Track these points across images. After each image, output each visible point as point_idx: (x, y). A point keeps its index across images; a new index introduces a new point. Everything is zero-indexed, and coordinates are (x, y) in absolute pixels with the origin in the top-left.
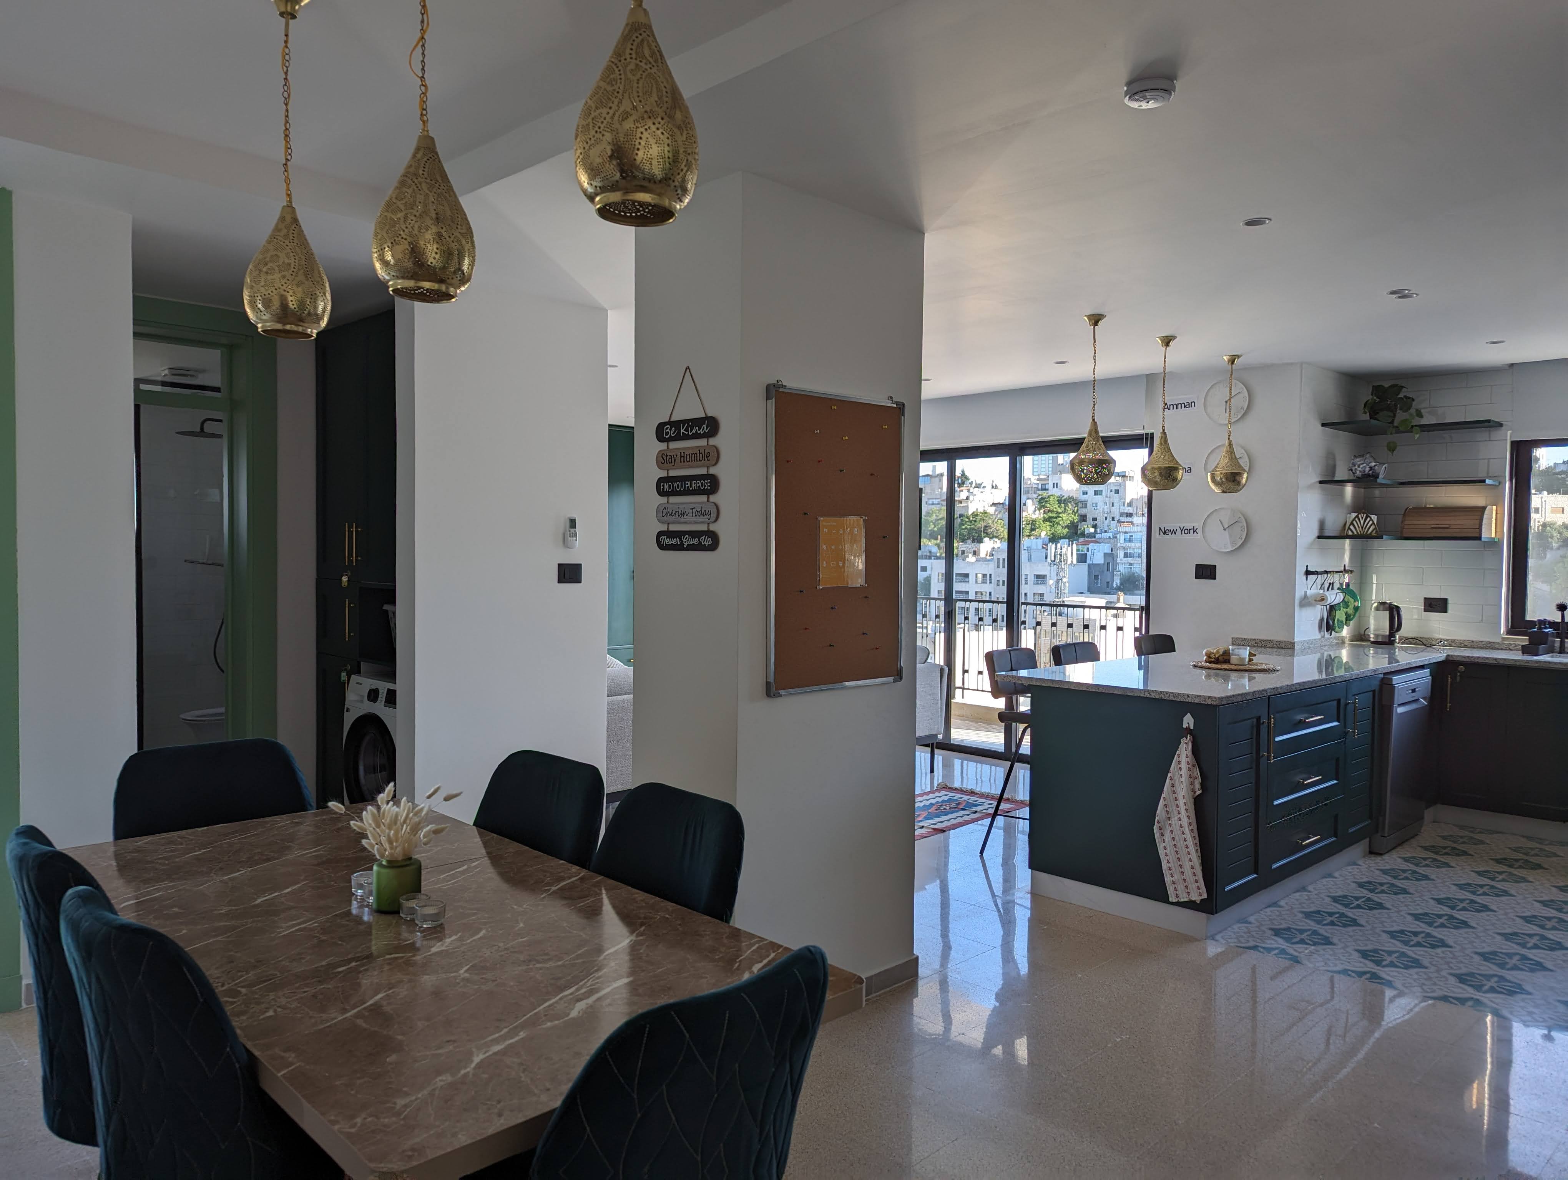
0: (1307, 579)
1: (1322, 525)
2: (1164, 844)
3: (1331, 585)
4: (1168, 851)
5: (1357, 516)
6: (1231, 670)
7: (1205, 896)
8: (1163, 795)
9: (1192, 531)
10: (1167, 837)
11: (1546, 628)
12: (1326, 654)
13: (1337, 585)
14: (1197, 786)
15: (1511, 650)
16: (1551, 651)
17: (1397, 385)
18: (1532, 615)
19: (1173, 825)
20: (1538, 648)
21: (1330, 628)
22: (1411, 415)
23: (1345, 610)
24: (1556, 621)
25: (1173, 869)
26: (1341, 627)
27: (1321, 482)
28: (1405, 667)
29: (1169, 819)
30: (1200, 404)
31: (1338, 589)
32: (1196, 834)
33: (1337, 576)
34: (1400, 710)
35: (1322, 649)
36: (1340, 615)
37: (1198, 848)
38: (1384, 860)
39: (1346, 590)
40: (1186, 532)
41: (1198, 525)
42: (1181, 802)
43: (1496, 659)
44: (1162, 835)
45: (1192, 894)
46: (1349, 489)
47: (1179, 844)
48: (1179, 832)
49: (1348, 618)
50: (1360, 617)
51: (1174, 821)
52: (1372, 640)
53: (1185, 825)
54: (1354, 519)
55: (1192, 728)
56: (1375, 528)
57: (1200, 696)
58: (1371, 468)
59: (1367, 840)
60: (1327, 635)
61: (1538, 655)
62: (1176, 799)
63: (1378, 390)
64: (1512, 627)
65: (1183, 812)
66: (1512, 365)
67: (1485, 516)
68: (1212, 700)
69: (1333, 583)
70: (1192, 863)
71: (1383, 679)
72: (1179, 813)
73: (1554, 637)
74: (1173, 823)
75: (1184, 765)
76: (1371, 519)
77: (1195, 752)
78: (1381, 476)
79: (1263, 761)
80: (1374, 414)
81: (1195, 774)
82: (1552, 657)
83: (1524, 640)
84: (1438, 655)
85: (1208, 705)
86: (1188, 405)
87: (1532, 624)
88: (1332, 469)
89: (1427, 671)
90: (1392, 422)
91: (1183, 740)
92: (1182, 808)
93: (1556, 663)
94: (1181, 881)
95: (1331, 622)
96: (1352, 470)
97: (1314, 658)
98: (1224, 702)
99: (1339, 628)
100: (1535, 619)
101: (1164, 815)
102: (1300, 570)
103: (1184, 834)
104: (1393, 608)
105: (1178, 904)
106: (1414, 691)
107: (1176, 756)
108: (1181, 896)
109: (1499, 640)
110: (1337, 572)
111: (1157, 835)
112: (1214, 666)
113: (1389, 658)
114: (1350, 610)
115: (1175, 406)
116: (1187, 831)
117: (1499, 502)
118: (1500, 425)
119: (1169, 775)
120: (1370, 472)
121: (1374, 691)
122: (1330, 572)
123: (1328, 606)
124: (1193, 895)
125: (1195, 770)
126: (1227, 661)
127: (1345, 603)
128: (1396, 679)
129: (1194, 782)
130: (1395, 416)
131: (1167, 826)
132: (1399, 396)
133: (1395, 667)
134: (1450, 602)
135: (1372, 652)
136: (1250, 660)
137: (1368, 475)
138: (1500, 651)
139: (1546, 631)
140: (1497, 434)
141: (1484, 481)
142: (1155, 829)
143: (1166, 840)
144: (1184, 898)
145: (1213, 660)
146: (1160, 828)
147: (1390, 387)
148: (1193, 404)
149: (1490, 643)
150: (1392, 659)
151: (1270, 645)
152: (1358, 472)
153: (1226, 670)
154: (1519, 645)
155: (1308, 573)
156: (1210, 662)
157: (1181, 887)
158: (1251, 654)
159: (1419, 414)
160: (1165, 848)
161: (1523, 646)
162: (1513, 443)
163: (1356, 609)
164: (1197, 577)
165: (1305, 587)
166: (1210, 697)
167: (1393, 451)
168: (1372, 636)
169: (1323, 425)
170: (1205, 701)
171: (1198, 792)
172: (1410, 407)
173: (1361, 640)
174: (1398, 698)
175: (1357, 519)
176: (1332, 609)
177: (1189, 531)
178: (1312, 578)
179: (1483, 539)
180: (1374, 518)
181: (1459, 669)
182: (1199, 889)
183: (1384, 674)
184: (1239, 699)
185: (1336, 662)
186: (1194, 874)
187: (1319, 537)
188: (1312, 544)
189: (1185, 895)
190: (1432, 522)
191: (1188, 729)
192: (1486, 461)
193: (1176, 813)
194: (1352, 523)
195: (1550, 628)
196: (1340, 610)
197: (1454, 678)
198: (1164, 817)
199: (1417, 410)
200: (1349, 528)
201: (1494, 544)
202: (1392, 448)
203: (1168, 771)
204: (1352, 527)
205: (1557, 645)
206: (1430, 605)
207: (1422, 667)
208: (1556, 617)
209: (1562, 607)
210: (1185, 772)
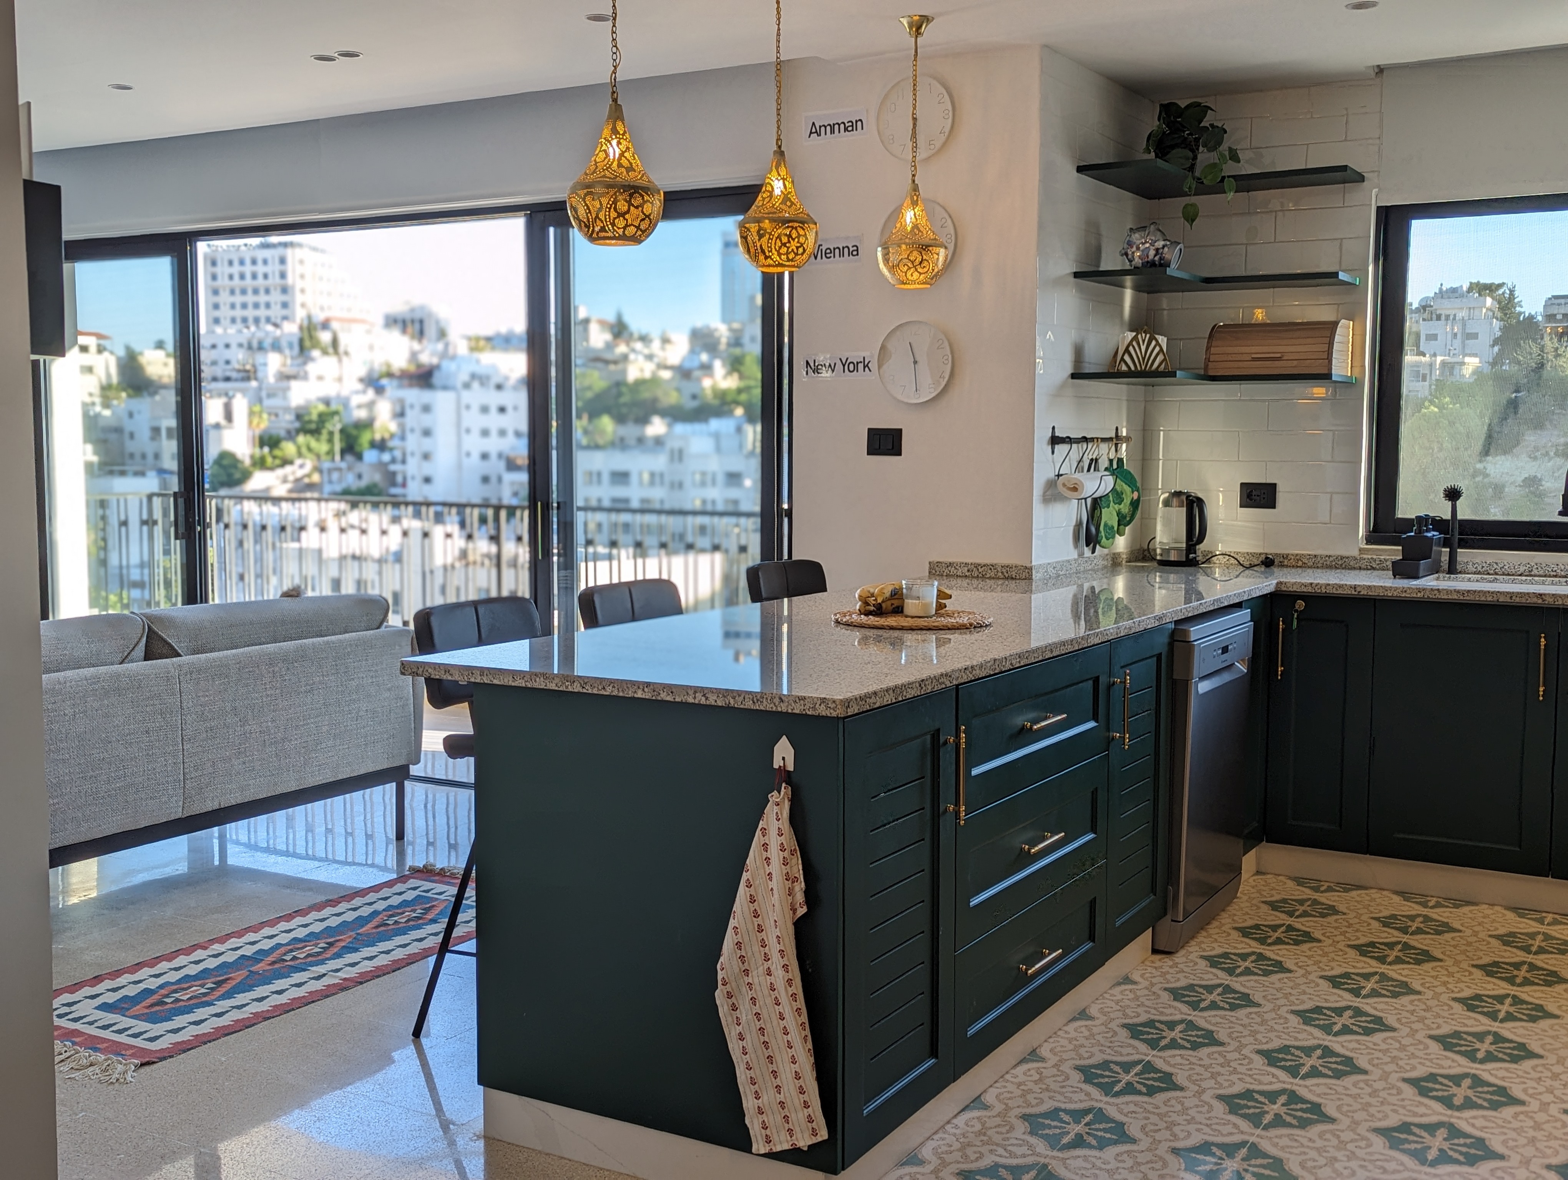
0: (1053, 453)
1: (1079, 353)
2: (739, 1029)
3: (1094, 462)
4: (748, 1043)
5: (1135, 338)
6: (902, 629)
7: (823, 1135)
8: (732, 923)
9: (861, 366)
10: (745, 1012)
11: (1428, 531)
12: (1086, 586)
13: (1104, 463)
14: (800, 897)
15: (1373, 569)
16: (1435, 570)
17: (1198, 105)
19: (756, 986)
20: (1419, 564)
21: (1092, 540)
22: (1222, 155)
23: (1116, 506)
24: (1444, 518)
25: (760, 1080)
26: (1111, 536)
27: (1077, 275)
28: (1212, 608)
29: (746, 972)
30: (870, 123)
31: (1106, 469)
32: (801, 1003)
33: (1104, 447)
34: (1204, 687)
35: (1079, 578)
36: (1109, 516)
37: (808, 1032)
38: (1176, 965)
39: (1117, 469)
40: (851, 366)
41: (871, 353)
42: (771, 936)
43: (1355, 587)
44: (734, 1008)
45: (797, 1133)
47: (769, 1025)
48: (769, 1001)
49: (1123, 521)
50: (1142, 518)
51: (757, 977)
52: (1158, 558)
53: (780, 984)
54: (1130, 344)
55: (790, 767)
56: (1165, 359)
57: (804, 698)
58: (1157, 250)
59: (1149, 932)
60: (1087, 551)
61: (1416, 577)
62: (760, 930)
63: (1168, 111)
64: (1375, 530)
65: (775, 956)
66: (1380, 70)
67: (1337, 338)
68: (827, 707)
69: (1096, 460)
70: (796, 1067)
71: (1173, 632)
72: (767, 959)
73: (1439, 545)
74: (756, 981)
75: (775, 853)
76: (1158, 343)
77: (797, 820)
78: (1173, 266)
79: (946, 824)
81: (795, 869)
82: (1438, 579)
83: (1394, 552)
85: (819, 717)
86: (851, 126)
87: (1408, 524)
88: (1096, 253)
89: (1245, 614)
90: (1192, 168)
91: (774, 797)
92: (774, 948)
93: (1448, 592)
94: (776, 1107)
95: (1093, 529)
96: (1126, 254)
97: (1065, 595)
98: (854, 709)
99: (1108, 539)
100: (1414, 517)
101: (736, 965)
102: (1042, 436)
103: (778, 1004)
104: (1192, 502)
105: (771, 1155)
106: (1225, 650)
107: (758, 832)
108: (775, 1138)
109: (1355, 553)
110: (1104, 440)
111: (723, 1011)
112: (872, 620)
113: (1187, 592)
114: (1125, 508)
115: (828, 128)
116: (784, 999)
117: (1354, 314)
118: (1360, 178)
119: (745, 876)
120: (1157, 258)
121: (1159, 657)
122: (1092, 439)
123: (1089, 501)
124: (799, 1135)
125: (794, 861)
126: (898, 610)
127: (1117, 495)
128: (1195, 631)
129: (793, 887)
130: (1195, 158)
131: (744, 989)
132: (1202, 125)
133: (1195, 607)
134: (1279, 488)
135: (1158, 579)
136: (940, 606)
137: (1152, 264)
138: (1357, 572)
139: (1429, 535)
140: (1355, 195)
141: (1335, 275)
142: (719, 995)
143: (743, 1020)
144: (782, 1144)
145: (872, 608)
146: (729, 995)
147: (1188, 107)
148: (859, 123)
149: (1342, 558)
150: (1192, 593)
151: (993, 575)
152: (1137, 259)
153: (892, 628)
154: (1386, 560)
155: (1055, 440)
156: (867, 613)
157: (774, 1119)
158: (941, 595)
159: (1234, 157)
160: (741, 1037)
161: (1394, 563)
162: (1379, 209)
163: (1135, 504)
164: (870, 453)
165: (1051, 467)
166: (823, 700)
167: (1193, 221)
168: (1158, 551)
169: (1080, 169)
170: (814, 708)
171: (802, 911)
172: (1220, 143)
173: (1144, 559)
174: (1199, 667)
175: (1134, 343)
176: (1097, 504)
177: (856, 368)
178: (1061, 449)
179: (1334, 379)
180: (1163, 340)
181: (1297, 607)
182: (811, 1121)
183: (1177, 622)
184: (889, 699)
185: (1103, 598)
186: (802, 1091)
187: (1074, 376)
188: (1063, 386)
189: (784, 1135)
190: (1254, 349)
191: (783, 770)
192: (1338, 243)
193: (760, 959)
194: (1127, 351)
195: (1434, 530)
196: (1108, 507)
197: (1288, 623)
198: (737, 970)
199: (1230, 149)
200: (1122, 359)
201: (1350, 385)
202: (1190, 216)
203: (741, 866)
204: (1127, 358)
205: (1445, 558)
206: (1249, 496)
207: (1238, 606)
208: (1443, 511)
209: (1453, 494)
210: (775, 866)
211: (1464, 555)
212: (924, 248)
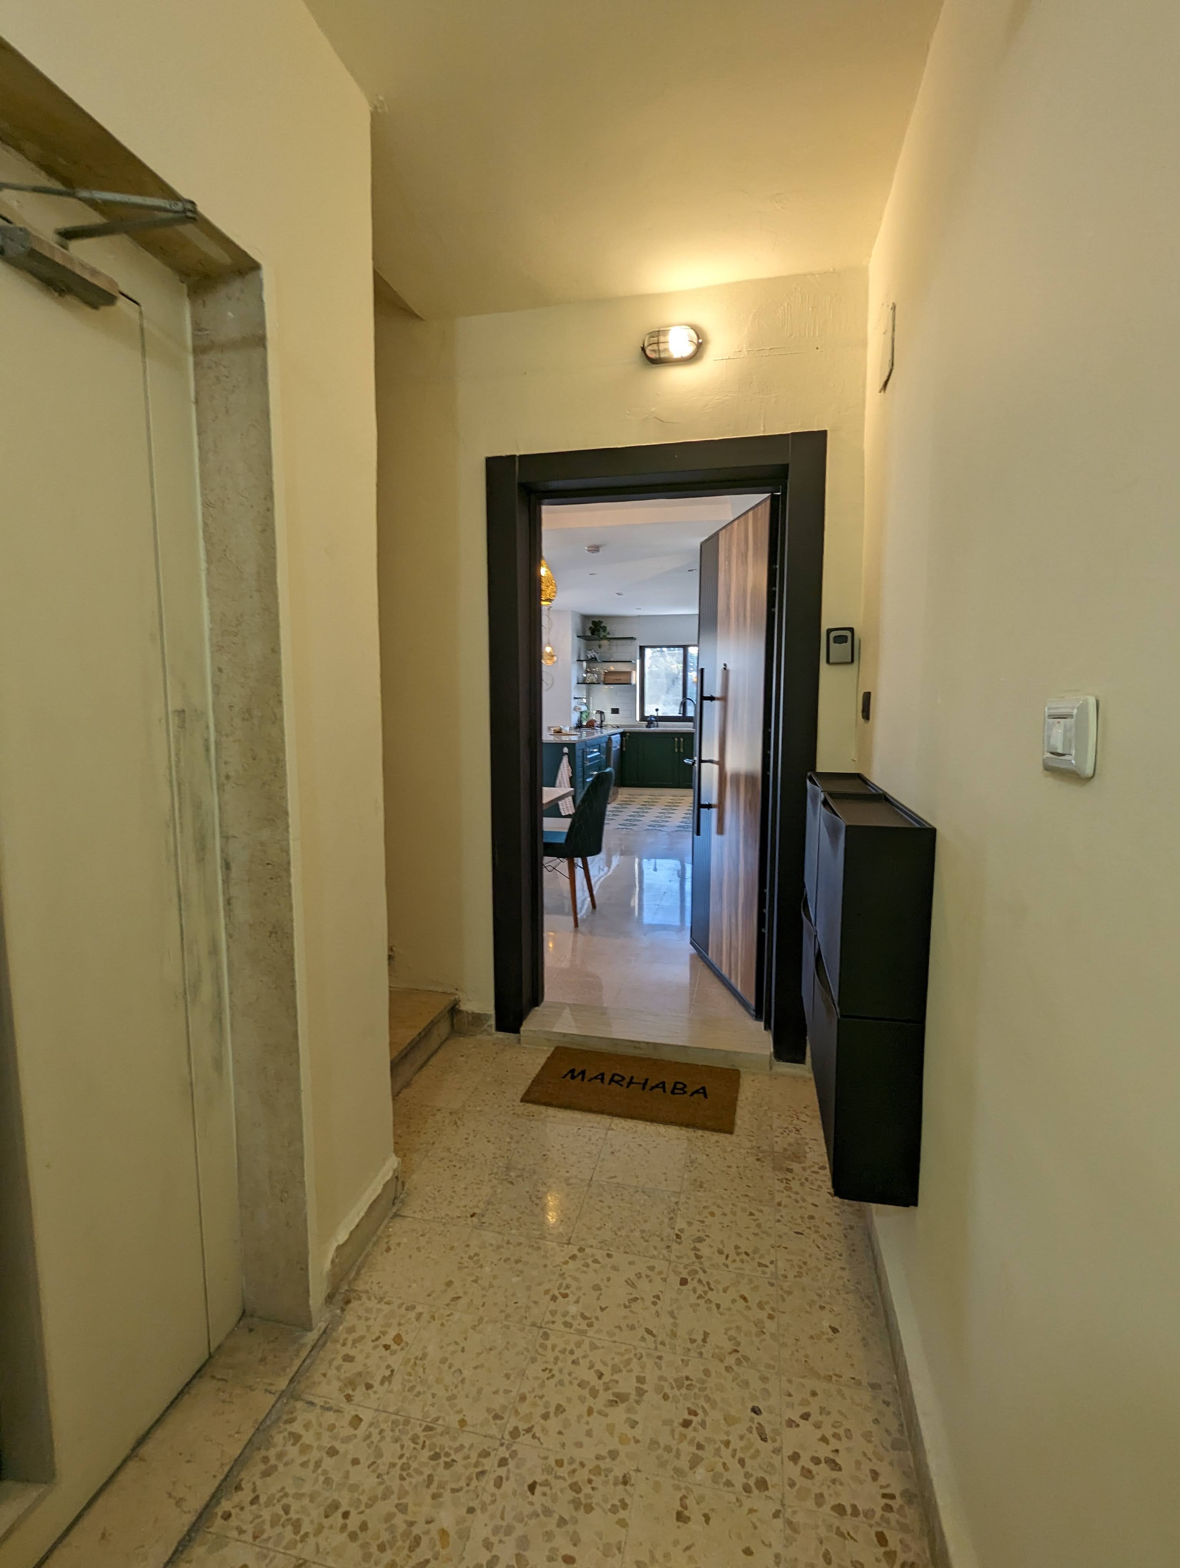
1: (578, 679)
15: (643, 727)
16: (654, 727)
17: (600, 622)
18: (646, 714)
20: (650, 725)
22: (606, 633)
23: (585, 713)
27: (577, 660)
28: (610, 734)
31: (583, 704)
33: (583, 699)
34: (614, 749)
39: (586, 705)
43: (639, 730)
46: (585, 664)
54: (587, 676)
55: (567, 752)
56: (594, 680)
58: (591, 654)
61: (650, 728)
63: (594, 623)
64: (641, 719)
66: (638, 616)
67: (631, 675)
69: (581, 702)
73: (654, 721)
75: (565, 766)
76: (592, 676)
78: (595, 657)
80: (593, 634)
83: (646, 723)
84: (621, 730)
87: (648, 717)
88: (580, 655)
89: (619, 735)
90: (599, 636)
91: (564, 758)
93: (656, 731)
96: (585, 655)
100: (649, 715)
102: (573, 697)
106: (616, 743)
109: (639, 724)
117: (635, 669)
118: (635, 639)
120: (591, 656)
122: (581, 698)
128: (610, 739)
130: (600, 634)
132: (600, 626)
133: (606, 735)
134: (620, 709)
138: (639, 727)
139: (652, 719)
140: (634, 642)
141: (630, 661)
147: (598, 622)
149: (636, 724)
152: (587, 656)
154: (645, 725)
159: (609, 634)
162: (639, 646)
165: (574, 703)
169: (576, 636)
172: (605, 630)
174: (612, 746)
178: (575, 700)
179: (631, 684)
180: (596, 676)
181: (628, 734)
187: (576, 684)
188: (574, 686)
192: (630, 653)
194: (587, 678)
197: (628, 738)
199: (608, 632)
200: (586, 680)
201: (634, 686)
202: (599, 647)
205: (655, 724)
206: (613, 711)
207: (615, 735)
208: (655, 714)
209: (657, 710)
210: (566, 769)
211: (660, 723)
212: (553, 656)
